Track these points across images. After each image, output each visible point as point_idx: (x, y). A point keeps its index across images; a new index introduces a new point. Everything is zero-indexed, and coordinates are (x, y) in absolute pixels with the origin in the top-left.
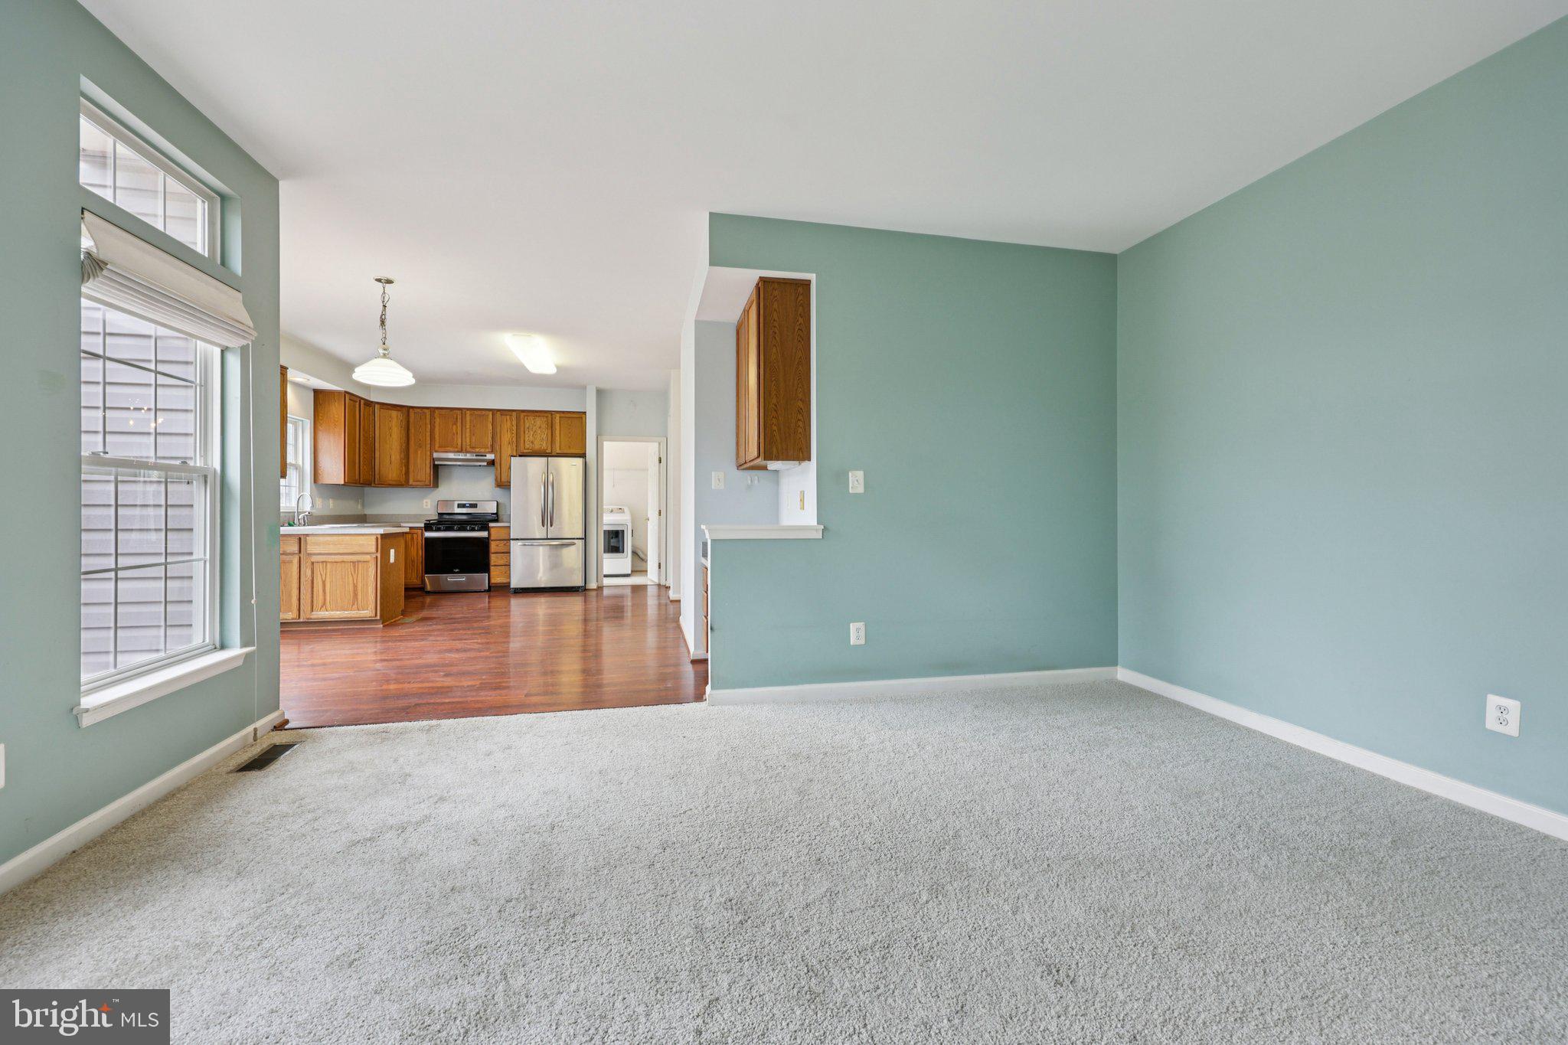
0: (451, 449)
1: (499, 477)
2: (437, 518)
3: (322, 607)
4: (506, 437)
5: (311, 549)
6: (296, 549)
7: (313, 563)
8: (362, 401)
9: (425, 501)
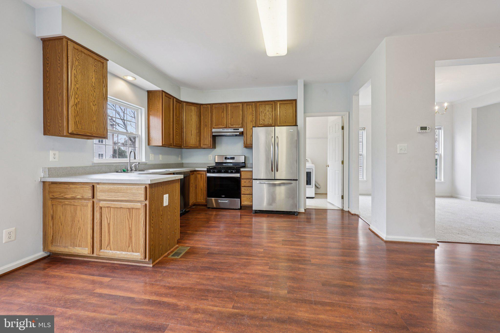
0: (221, 127)
1: (246, 141)
2: (215, 165)
3: (108, 246)
4: (249, 118)
5: (99, 195)
6: (90, 195)
7: (101, 208)
8: (175, 99)
9: (209, 156)
